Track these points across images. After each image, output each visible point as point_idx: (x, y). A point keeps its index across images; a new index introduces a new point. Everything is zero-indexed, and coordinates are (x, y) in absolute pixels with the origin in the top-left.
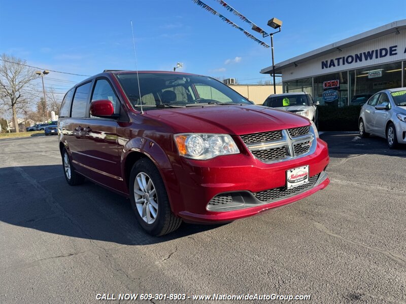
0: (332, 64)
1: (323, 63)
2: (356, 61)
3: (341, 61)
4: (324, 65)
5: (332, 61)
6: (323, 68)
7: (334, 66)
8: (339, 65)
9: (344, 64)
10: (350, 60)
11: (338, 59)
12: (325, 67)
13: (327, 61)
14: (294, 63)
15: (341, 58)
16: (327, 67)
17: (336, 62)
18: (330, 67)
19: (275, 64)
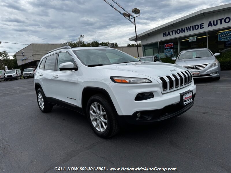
0: (169, 34)
1: (164, 34)
2: (182, 32)
3: (174, 32)
4: (165, 35)
5: (169, 33)
6: (164, 37)
7: (170, 35)
8: (173, 34)
9: (175, 34)
10: (178, 32)
11: (172, 32)
12: (165, 36)
13: (166, 33)
14: (148, 34)
15: (174, 31)
16: (166, 36)
17: (171, 33)
18: (168, 36)
19: (137, 35)
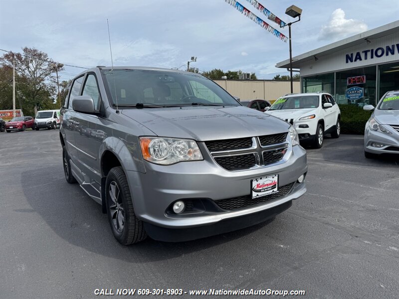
0: (358, 57)
1: (347, 57)
3: (369, 54)
4: (349, 59)
5: (358, 54)
6: (347, 62)
7: (361, 59)
8: (366, 58)
9: (372, 57)
10: (380, 53)
11: (366, 52)
12: (349, 61)
13: (352, 55)
14: (314, 56)
15: (369, 51)
16: (352, 61)
17: (363, 56)
18: (355, 60)
19: (292, 57)
